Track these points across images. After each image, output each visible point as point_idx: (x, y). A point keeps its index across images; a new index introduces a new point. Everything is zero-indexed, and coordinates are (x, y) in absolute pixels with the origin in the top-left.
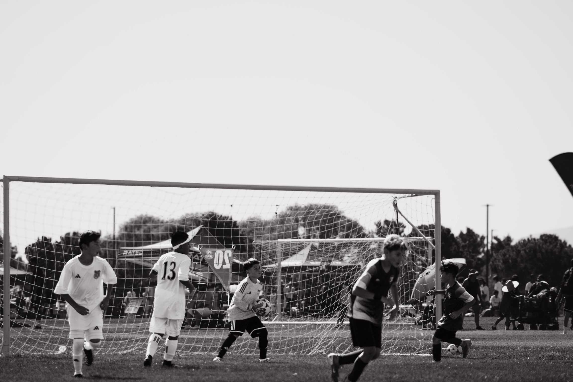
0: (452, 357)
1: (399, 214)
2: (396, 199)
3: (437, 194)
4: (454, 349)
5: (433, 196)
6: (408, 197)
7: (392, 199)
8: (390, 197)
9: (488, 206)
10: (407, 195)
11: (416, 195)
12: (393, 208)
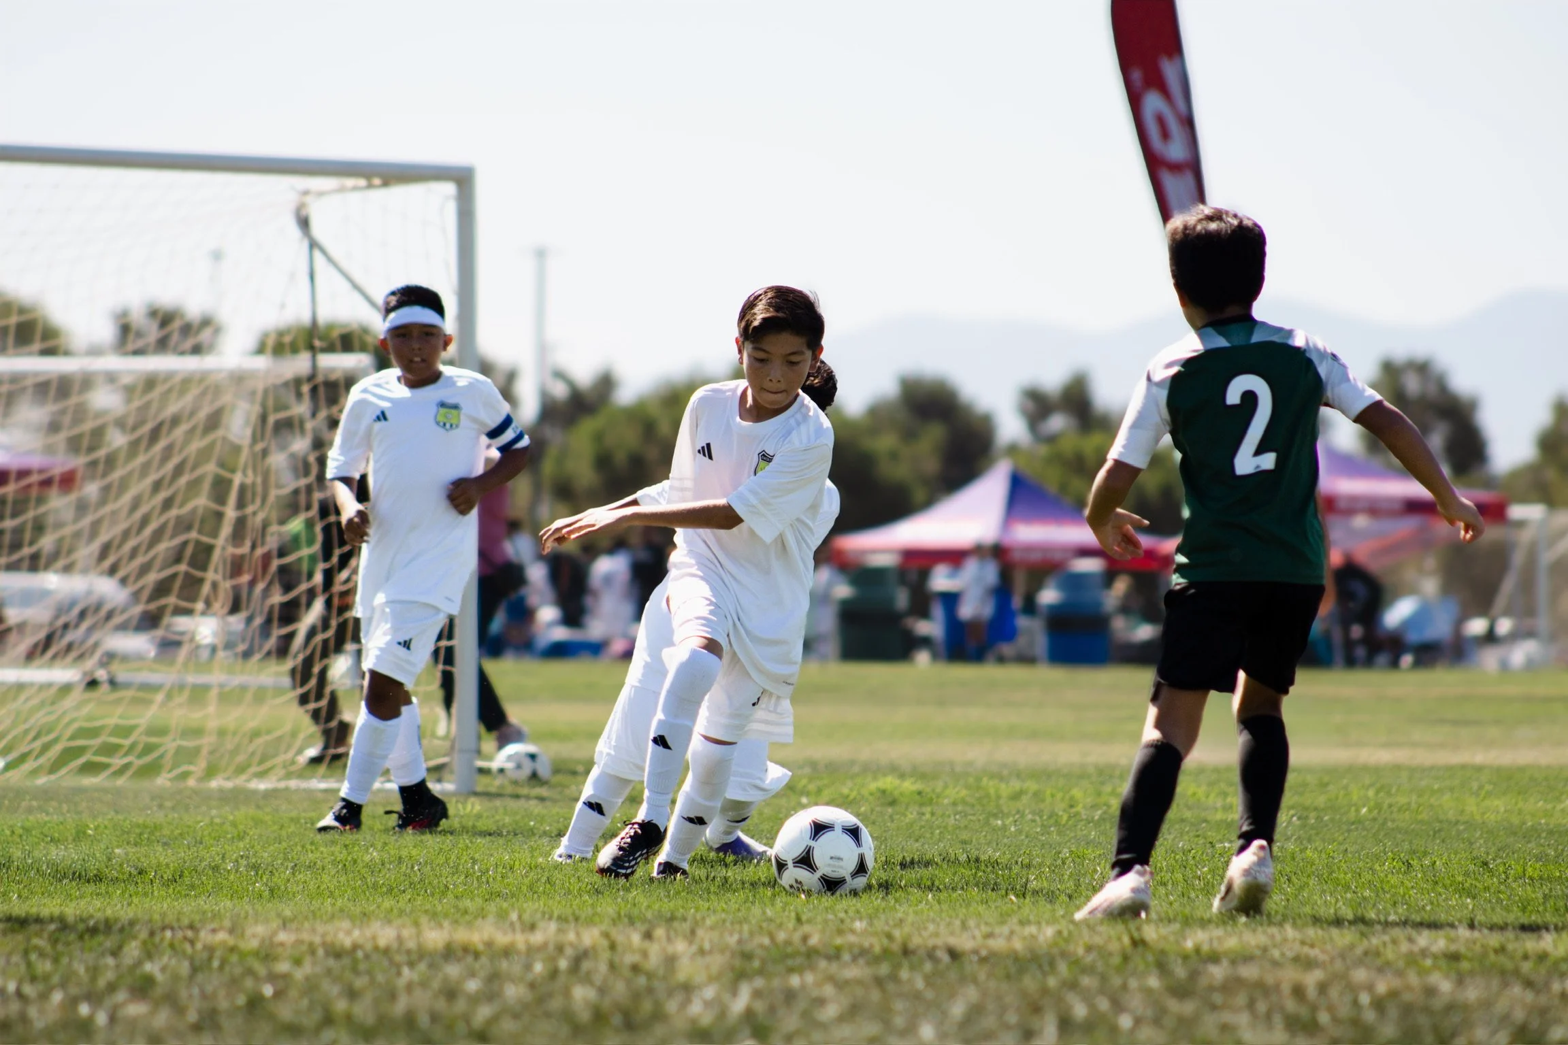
0: (517, 797)
1: (317, 255)
2: (308, 199)
3: (463, 179)
4: (519, 766)
5: (449, 188)
6: (355, 188)
7: (291, 199)
8: (285, 188)
9: (541, 254)
10: (350, 182)
11: (386, 184)
12: (294, 231)
